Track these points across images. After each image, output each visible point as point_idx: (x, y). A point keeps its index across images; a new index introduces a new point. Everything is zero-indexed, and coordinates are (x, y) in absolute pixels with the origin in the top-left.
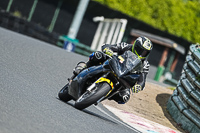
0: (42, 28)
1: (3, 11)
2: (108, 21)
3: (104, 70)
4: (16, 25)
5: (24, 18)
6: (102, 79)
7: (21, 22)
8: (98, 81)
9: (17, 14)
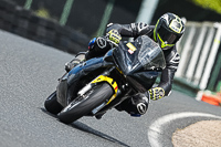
0: (85, 37)
1: (19, 8)
2: (194, 25)
3: (105, 64)
4: (42, 31)
5: (55, 21)
6: (102, 78)
7: (50, 26)
8: (95, 81)
9: (42, 14)
